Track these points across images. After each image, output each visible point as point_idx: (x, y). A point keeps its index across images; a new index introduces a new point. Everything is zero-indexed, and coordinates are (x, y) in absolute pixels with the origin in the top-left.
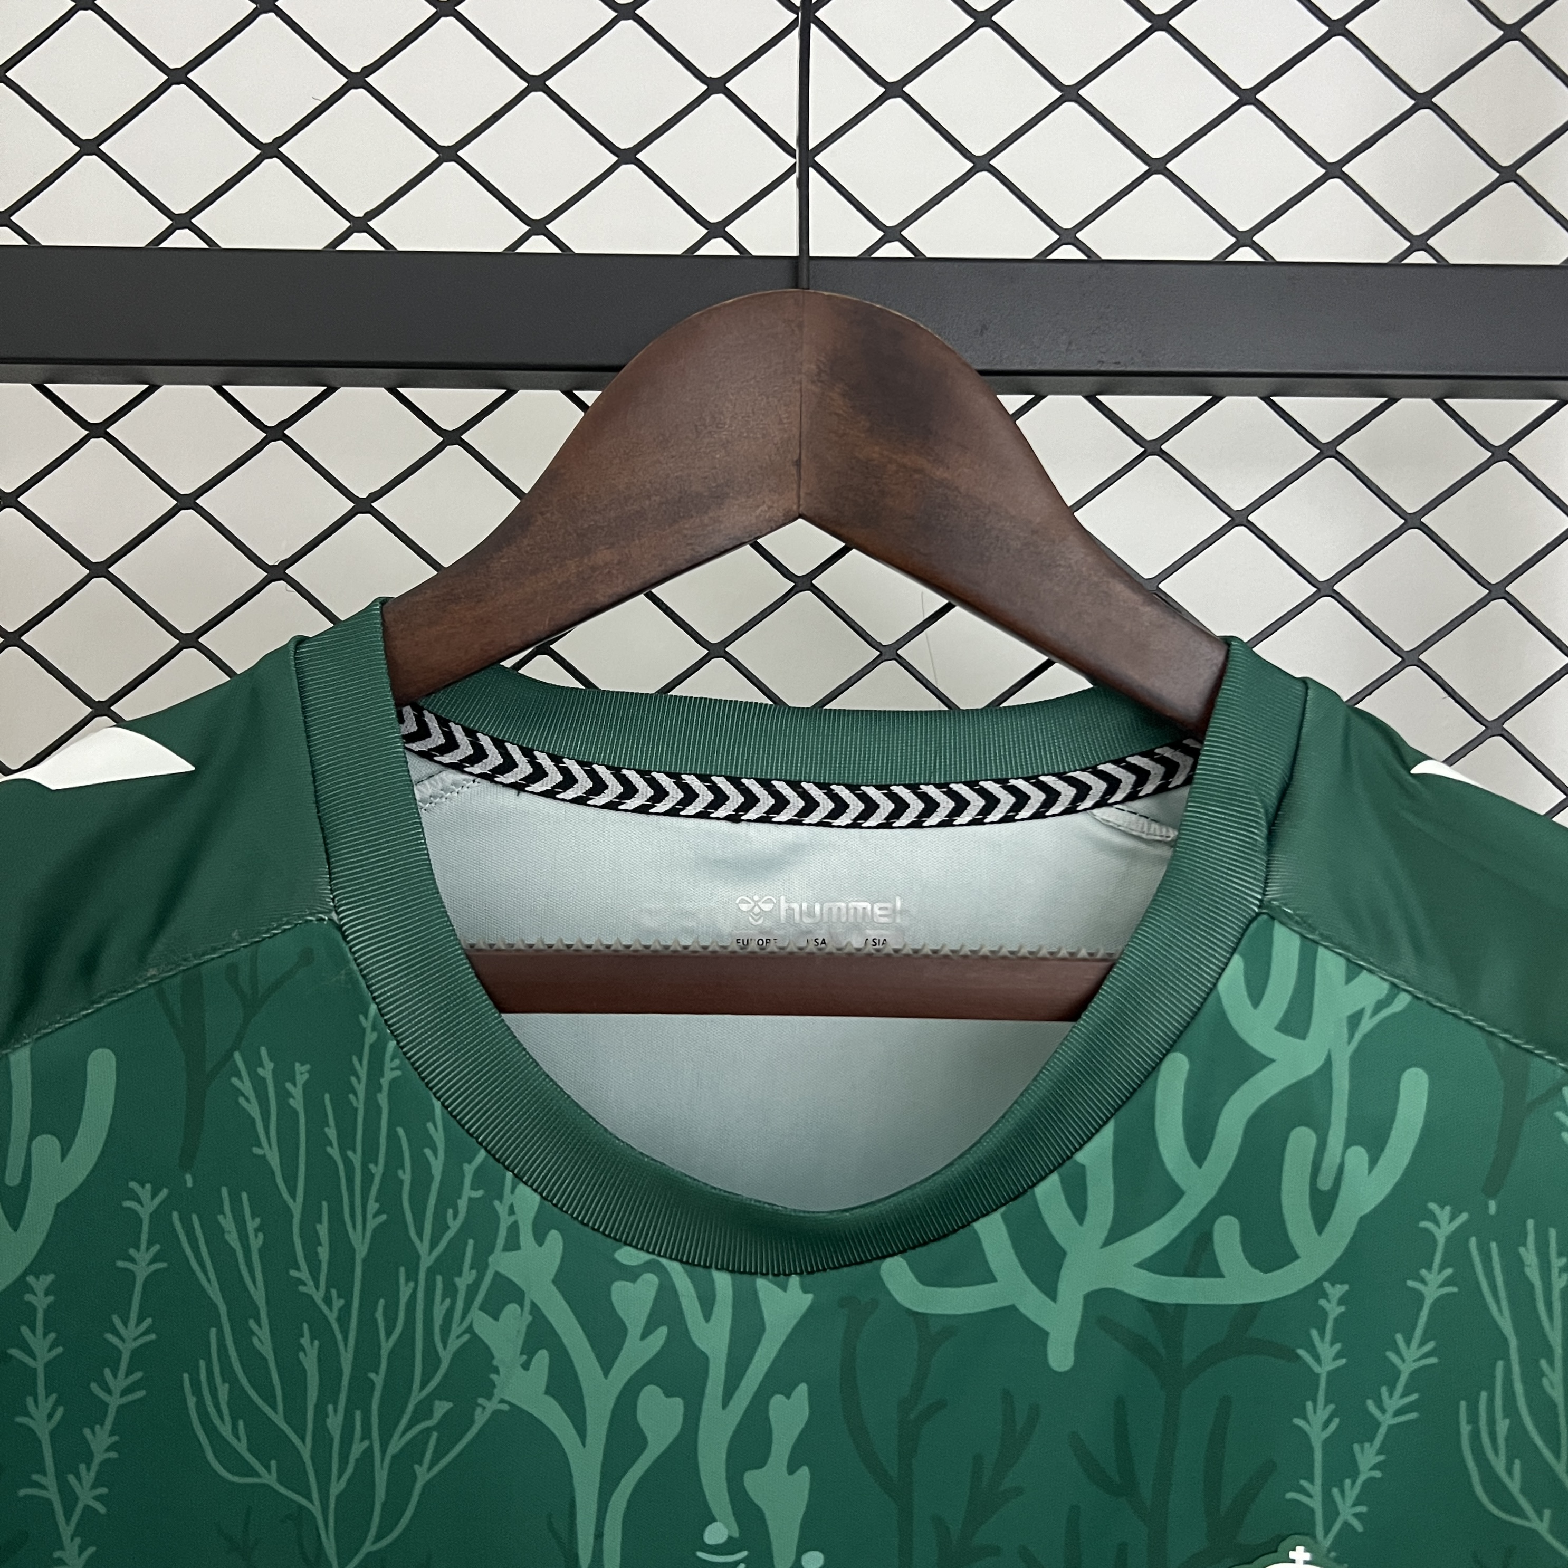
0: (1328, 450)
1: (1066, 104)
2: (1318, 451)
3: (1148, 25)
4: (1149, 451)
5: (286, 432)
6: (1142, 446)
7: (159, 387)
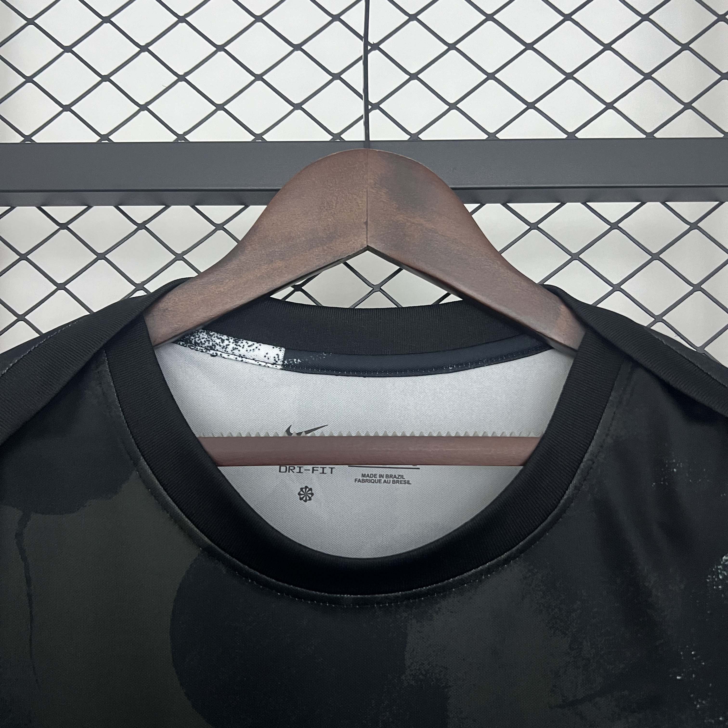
0: (614, 226)
1: (490, 81)
2: (610, 227)
3: (524, 47)
4: (532, 228)
5: (146, 226)
6: (529, 226)
7: (91, 207)
